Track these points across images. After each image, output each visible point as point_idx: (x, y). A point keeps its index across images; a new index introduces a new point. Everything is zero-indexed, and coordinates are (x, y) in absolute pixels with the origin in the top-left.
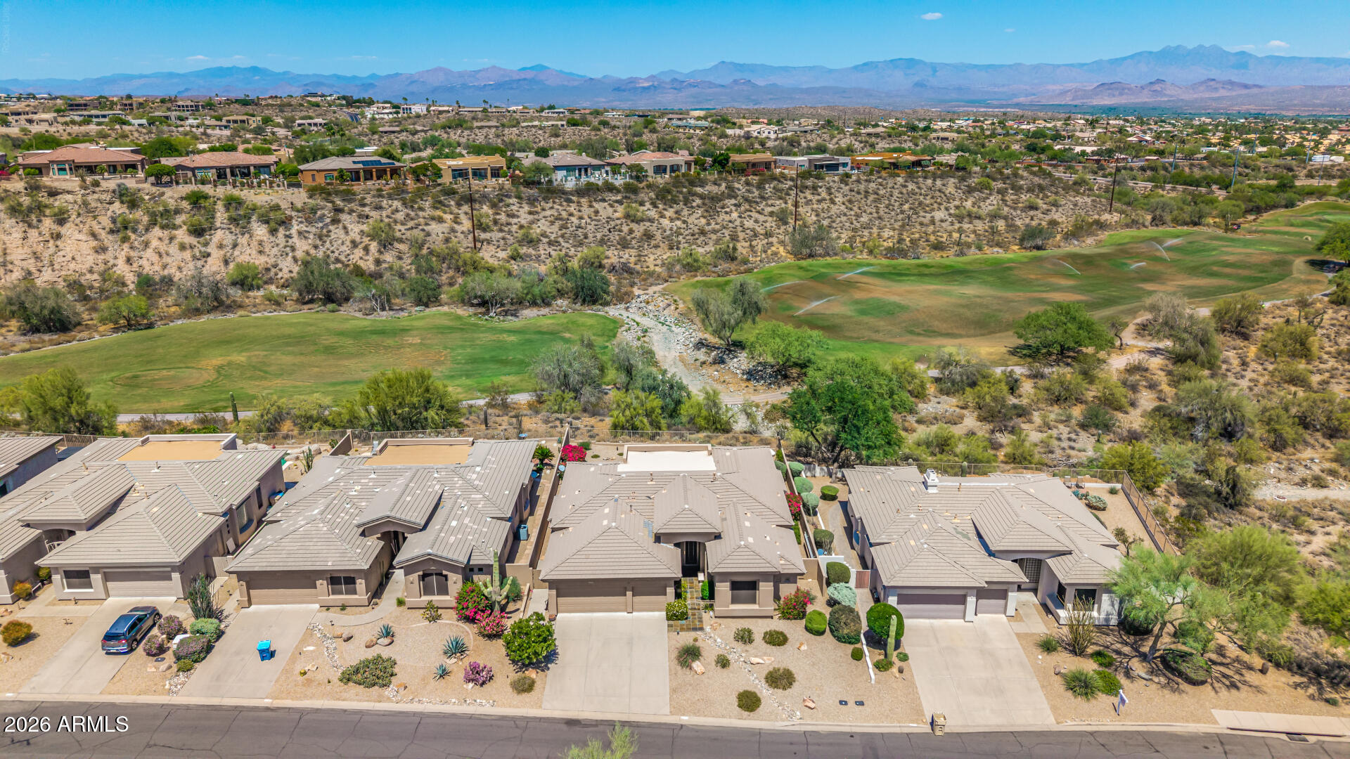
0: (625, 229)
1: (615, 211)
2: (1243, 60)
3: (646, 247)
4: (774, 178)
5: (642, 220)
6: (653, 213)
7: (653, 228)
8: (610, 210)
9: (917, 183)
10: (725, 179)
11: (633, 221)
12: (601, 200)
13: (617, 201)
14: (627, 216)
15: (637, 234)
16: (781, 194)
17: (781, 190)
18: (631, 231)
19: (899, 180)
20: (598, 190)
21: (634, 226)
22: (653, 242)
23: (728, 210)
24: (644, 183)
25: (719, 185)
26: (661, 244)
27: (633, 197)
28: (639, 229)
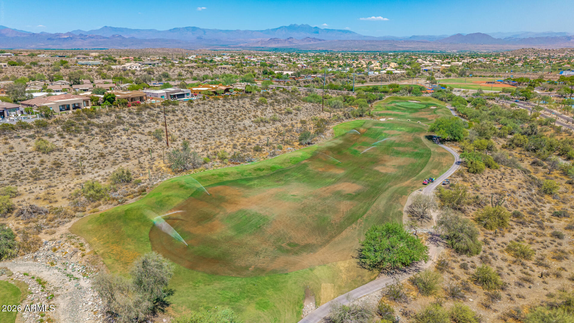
0: (37, 160)
1: (28, 146)
2: (317, 30)
3: (56, 175)
4: (146, 107)
5: (52, 151)
6: (61, 144)
7: (62, 157)
8: (24, 144)
9: (230, 103)
10: (114, 111)
11: (44, 153)
12: (15, 137)
13: (30, 137)
14: (39, 149)
15: (48, 164)
16: (154, 118)
17: (152, 115)
18: (42, 162)
19: (221, 102)
20: (13, 129)
21: (45, 157)
22: (62, 170)
23: (118, 134)
24: (53, 119)
25: (111, 116)
26: (69, 171)
27: (44, 131)
28: (49, 159)
